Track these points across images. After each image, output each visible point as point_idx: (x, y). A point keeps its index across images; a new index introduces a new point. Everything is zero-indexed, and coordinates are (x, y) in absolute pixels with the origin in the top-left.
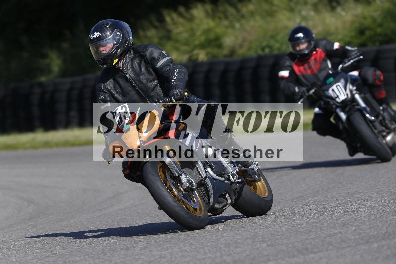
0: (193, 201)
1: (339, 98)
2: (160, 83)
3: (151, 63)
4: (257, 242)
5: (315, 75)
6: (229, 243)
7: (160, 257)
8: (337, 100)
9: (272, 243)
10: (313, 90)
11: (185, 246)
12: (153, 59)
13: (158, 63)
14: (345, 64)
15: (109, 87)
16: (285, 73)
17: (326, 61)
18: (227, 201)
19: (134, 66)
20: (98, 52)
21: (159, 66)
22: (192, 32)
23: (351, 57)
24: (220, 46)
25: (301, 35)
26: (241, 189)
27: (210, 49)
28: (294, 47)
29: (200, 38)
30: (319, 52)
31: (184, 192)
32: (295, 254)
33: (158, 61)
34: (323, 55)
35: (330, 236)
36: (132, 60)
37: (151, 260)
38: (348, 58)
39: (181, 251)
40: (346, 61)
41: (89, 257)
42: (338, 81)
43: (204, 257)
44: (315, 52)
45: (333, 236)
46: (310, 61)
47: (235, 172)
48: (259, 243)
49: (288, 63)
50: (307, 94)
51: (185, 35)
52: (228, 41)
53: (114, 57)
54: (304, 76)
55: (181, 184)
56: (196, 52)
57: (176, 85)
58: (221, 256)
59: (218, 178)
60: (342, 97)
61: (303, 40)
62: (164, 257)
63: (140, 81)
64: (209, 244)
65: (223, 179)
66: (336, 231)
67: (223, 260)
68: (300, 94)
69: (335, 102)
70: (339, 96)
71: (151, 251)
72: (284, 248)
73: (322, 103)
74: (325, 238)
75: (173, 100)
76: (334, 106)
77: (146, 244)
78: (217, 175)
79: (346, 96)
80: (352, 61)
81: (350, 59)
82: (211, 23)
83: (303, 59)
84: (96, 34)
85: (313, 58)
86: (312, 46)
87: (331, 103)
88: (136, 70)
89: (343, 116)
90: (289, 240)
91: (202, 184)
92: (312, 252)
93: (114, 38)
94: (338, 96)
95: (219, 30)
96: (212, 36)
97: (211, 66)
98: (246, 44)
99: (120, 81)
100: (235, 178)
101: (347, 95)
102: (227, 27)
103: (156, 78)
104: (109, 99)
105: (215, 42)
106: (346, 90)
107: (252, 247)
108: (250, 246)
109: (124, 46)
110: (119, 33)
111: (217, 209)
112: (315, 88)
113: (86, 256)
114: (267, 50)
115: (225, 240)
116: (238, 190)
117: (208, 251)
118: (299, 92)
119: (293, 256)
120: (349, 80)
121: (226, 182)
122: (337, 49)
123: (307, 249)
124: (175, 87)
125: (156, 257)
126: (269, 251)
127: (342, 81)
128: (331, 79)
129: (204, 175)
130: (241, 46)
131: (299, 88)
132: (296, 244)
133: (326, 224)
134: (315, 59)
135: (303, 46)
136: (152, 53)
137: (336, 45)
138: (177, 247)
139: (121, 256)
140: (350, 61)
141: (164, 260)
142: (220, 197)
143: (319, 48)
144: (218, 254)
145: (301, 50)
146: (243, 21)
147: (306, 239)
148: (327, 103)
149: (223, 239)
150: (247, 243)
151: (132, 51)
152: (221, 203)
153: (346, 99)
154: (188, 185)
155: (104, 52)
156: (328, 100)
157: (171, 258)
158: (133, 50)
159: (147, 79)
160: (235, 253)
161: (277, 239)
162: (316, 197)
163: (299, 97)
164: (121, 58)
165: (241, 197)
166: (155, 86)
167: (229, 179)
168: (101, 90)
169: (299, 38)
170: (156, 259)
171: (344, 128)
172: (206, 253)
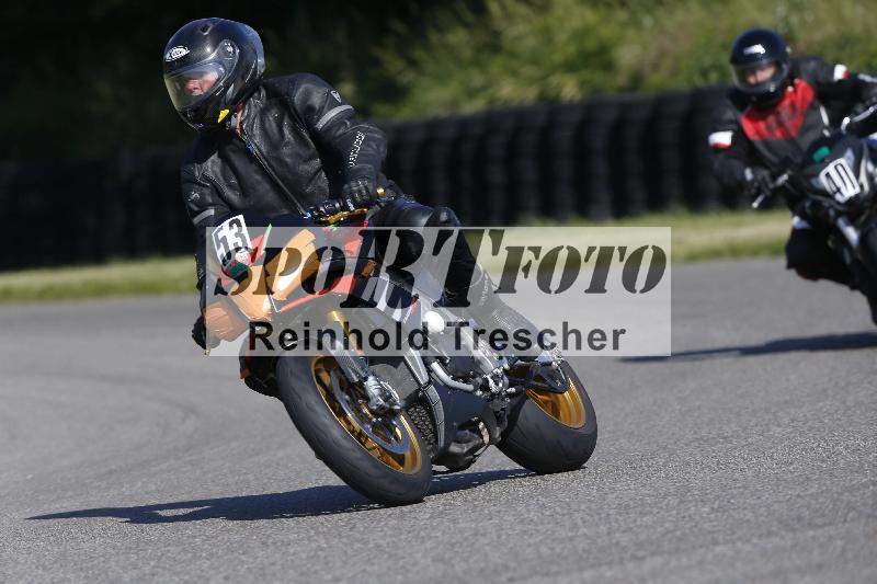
0: (396, 438)
1: (841, 194)
2: (325, 167)
3: (303, 118)
4: (690, 501)
5: (792, 142)
6: (627, 506)
7: (475, 535)
8: (838, 197)
9: (722, 504)
10: (785, 177)
11: (529, 511)
12: (310, 109)
13: (318, 120)
14: (857, 114)
15: (210, 174)
16: (723, 138)
17: (817, 109)
18: (482, 437)
19: (267, 126)
20: (183, 92)
21: (320, 125)
22: (547, 35)
23: (870, 98)
24: (609, 67)
25: (759, 49)
26: (516, 409)
27: (586, 74)
28: (743, 76)
29: (565, 49)
30: (801, 89)
31: (374, 420)
32: (774, 529)
33: (321, 113)
34: (810, 96)
35: (851, 489)
36: (263, 113)
37: (453, 541)
38: (863, 102)
39: (522, 522)
40: (859, 108)
41: (317, 533)
42: (840, 155)
43: (570, 534)
44: (790, 89)
45: (859, 489)
46: (780, 109)
47: (499, 371)
48: (694, 503)
49: (729, 114)
50: (771, 186)
51: (531, 43)
52: (628, 55)
53: (218, 103)
54: (766, 143)
55: (367, 398)
56: (555, 80)
57: (358, 170)
58: (609, 534)
59: (459, 384)
60: (849, 191)
61: (765, 61)
62: (484, 535)
63: (281, 162)
64: (583, 507)
65: (470, 387)
66: (864, 480)
67: (614, 541)
68: (756, 184)
69: (832, 203)
70: (843, 190)
71: (455, 521)
72: (749, 515)
73: (807, 204)
74: (840, 494)
75: (351, 205)
76: (832, 213)
77: (444, 505)
78: (455, 379)
79: (858, 190)
80: (871, 110)
81: (868, 103)
82: (589, 17)
83: (762, 104)
84: (179, 52)
85: (787, 102)
86: (785, 74)
87: (826, 204)
88: (270, 133)
89: (852, 234)
90: (759, 498)
91: (417, 401)
92: (811, 526)
93: (219, 62)
94: (839, 190)
95: (607, 32)
96: (591, 44)
97: (590, 109)
98: (667, 64)
99: (237, 160)
100: (501, 385)
101: (861, 186)
102: (624, 25)
103: (317, 153)
104: (210, 201)
105: (597, 57)
106: (857, 176)
107: (678, 514)
108: (675, 512)
109: (243, 78)
110: (230, 49)
111: (456, 456)
112: (789, 172)
113: (312, 532)
114: (714, 77)
115: (617, 497)
116: (508, 412)
117: (580, 522)
118: (753, 181)
119: (770, 534)
120: (866, 151)
121: (479, 393)
122: (840, 81)
123: (800, 519)
124: (356, 175)
125: (466, 534)
126: (715, 523)
127: (849, 153)
128: (824, 151)
129: (423, 377)
130: (655, 67)
131: (753, 172)
132: (776, 506)
133: (842, 463)
134: (793, 105)
135: (765, 75)
136: (308, 94)
137: (840, 72)
138: (513, 513)
139: (390, 532)
140: (868, 108)
141: (484, 541)
142: (462, 427)
143: (801, 78)
144: (603, 529)
145: (758, 84)
146: (660, 12)
147: (799, 496)
148: (816, 205)
149: (614, 496)
150: (668, 505)
151: (263, 93)
152: (467, 442)
153: (857, 196)
154: (381, 402)
155: (198, 92)
156: (819, 198)
157: (499, 537)
158: (266, 89)
159: (297, 156)
160: (639, 527)
161: (733, 497)
162: (821, 404)
163: (753, 191)
164: (235, 105)
165: (516, 428)
166: (316, 174)
167: (485, 387)
168: (193, 181)
169: (755, 56)
170: (466, 539)
171: (855, 261)
172: (575, 526)
